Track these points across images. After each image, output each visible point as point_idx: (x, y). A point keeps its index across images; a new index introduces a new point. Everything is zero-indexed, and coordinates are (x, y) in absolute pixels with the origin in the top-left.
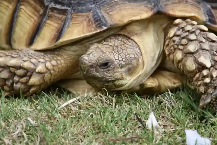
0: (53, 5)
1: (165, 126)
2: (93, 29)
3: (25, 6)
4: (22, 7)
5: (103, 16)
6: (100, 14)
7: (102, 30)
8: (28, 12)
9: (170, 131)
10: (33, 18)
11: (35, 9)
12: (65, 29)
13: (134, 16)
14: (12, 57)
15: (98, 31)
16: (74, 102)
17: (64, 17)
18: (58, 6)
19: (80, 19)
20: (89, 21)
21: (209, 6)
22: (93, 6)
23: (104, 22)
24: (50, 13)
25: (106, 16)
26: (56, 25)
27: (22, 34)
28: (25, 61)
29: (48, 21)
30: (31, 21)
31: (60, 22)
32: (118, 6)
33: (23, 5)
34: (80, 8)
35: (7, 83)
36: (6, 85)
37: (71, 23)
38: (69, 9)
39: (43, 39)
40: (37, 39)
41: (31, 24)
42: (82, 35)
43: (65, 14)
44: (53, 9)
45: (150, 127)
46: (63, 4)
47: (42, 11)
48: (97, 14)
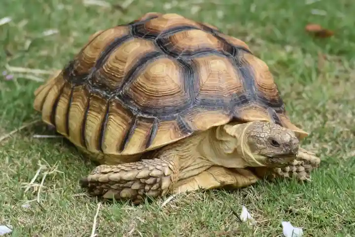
0: (141, 115)
1: (256, 218)
2: (180, 136)
3: (114, 116)
4: (112, 117)
5: (187, 123)
6: (183, 122)
7: (188, 136)
8: (118, 121)
9: (262, 223)
10: (123, 127)
11: (123, 118)
12: (153, 135)
13: (215, 123)
14: (139, 169)
15: (185, 137)
16: (171, 200)
17: (152, 125)
18: (145, 116)
19: (167, 126)
20: (175, 128)
21: (274, 111)
22: (177, 114)
23: (188, 128)
24: (138, 122)
25: (189, 123)
26: (145, 132)
27: (113, 140)
28: (152, 170)
29: (137, 129)
30: (121, 128)
31: (148, 130)
32: (199, 114)
33: (112, 115)
34: (166, 117)
35: (139, 193)
36: (138, 194)
37: (159, 130)
38: (155, 118)
39: (133, 145)
40: (127, 145)
41: (121, 132)
42: (171, 141)
43: (152, 123)
44: (141, 118)
45: (245, 220)
46: (149, 114)
47: (130, 121)
48: (182, 121)
